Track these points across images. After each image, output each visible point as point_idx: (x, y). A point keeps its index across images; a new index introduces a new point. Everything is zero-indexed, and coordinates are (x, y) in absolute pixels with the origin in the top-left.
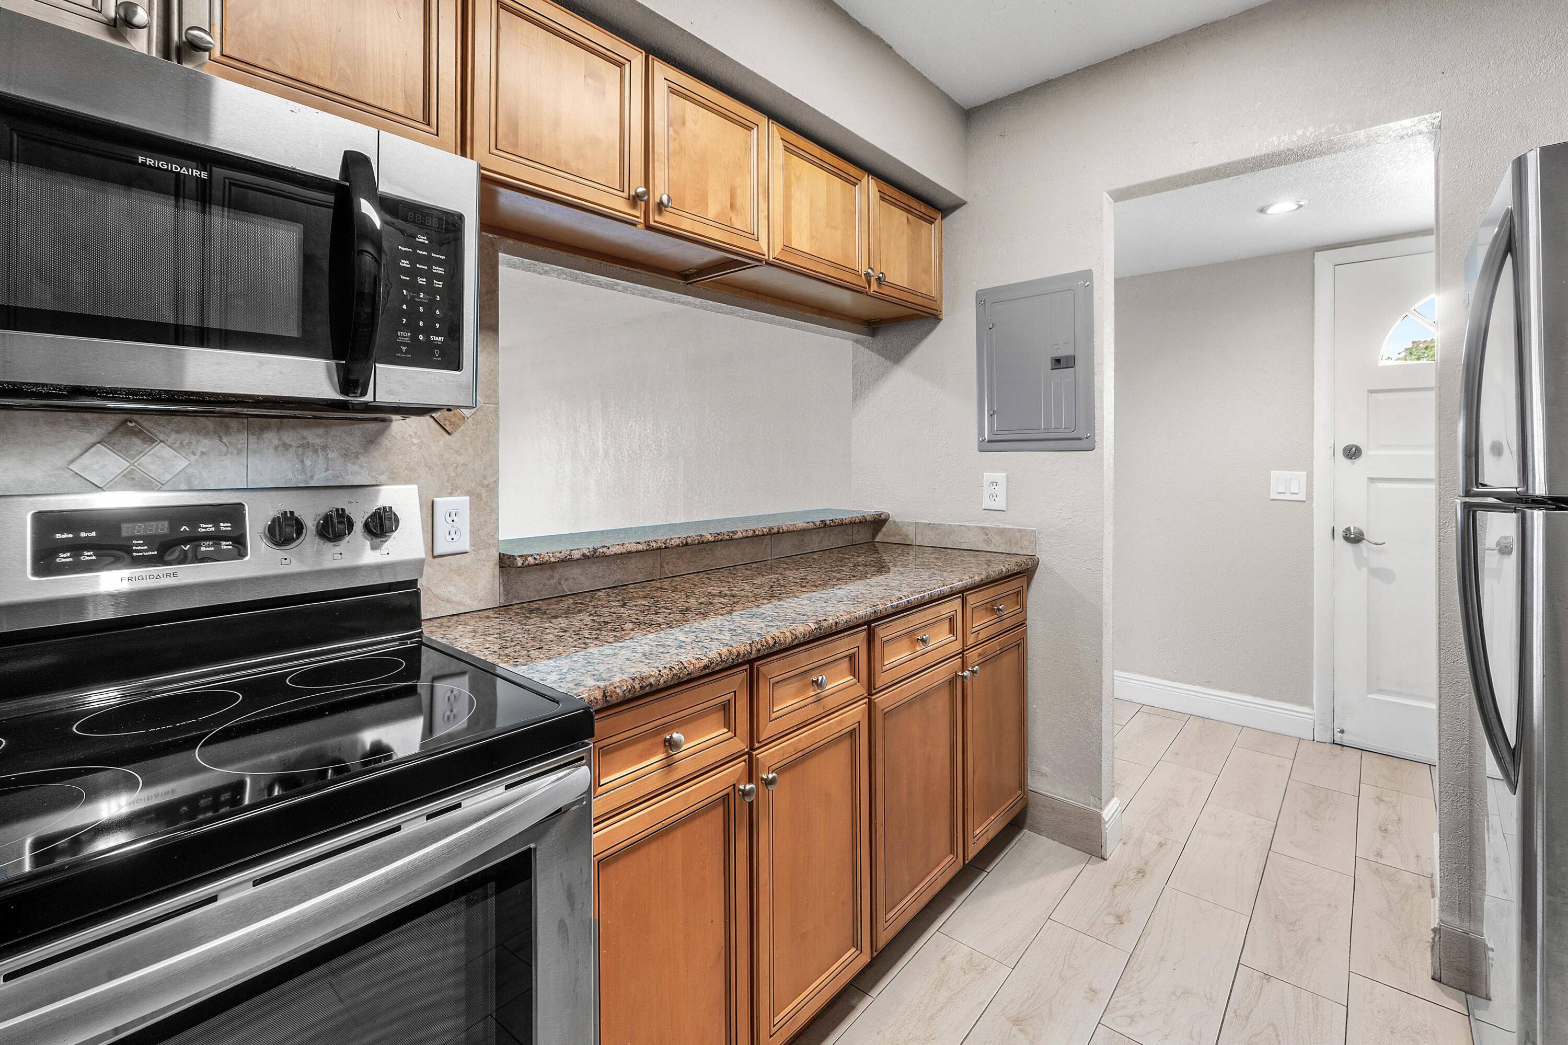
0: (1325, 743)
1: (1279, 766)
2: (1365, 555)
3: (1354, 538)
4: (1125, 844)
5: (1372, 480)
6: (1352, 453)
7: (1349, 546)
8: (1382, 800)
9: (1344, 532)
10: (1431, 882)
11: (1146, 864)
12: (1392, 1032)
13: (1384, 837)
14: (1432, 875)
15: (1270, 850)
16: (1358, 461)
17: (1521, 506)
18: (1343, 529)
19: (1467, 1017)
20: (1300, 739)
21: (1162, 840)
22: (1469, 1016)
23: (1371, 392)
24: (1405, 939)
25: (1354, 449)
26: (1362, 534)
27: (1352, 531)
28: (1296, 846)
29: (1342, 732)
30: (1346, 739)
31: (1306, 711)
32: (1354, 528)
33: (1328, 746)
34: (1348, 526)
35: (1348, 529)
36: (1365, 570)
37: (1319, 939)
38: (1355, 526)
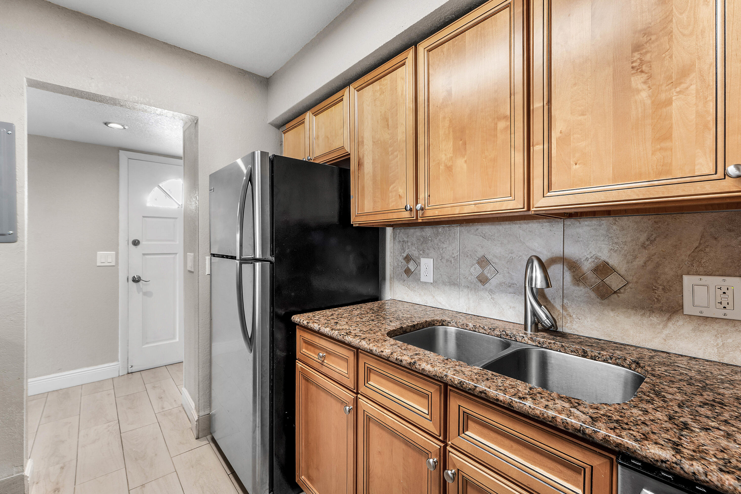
0: (124, 375)
1: (108, 395)
2: (141, 287)
3: (136, 280)
4: (37, 483)
5: (144, 254)
6: (136, 243)
7: (134, 284)
8: (155, 387)
9: (132, 278)
10: (183, 407)
11: (57, 484)
12: (192, 467)
13: (162, 401)
14: (182, 404)
15: (121, 433)
16: (139, 247)
17: (253, 262)
18: (132, 277)
19: (209, 444)
20: (113, 378)
21: (61, 465)
22: (209, 443)
23: (144, 217)
24: (183, 432)
25: (137, 241)
26: (140, 278)
27: (136, 277)
28: (131, 424)
29: (132, 367)
30: (134, 369)
31: (116, 364)
32: (136, 276)
33: (126, 376)
34: (134, 276)
35: (134, 277)
36: (141, 293)
37: (156, 455)
38: (137, 275)
